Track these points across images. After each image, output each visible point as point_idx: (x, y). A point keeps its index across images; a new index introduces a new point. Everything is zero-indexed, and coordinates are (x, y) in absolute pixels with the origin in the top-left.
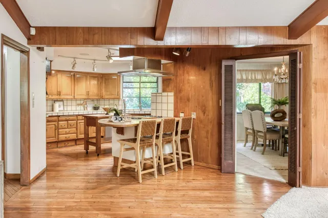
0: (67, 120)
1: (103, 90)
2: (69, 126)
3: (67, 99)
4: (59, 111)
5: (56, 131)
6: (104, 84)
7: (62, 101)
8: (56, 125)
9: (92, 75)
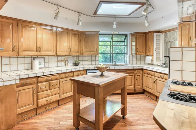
0: (48, 81)
1: (83, 47)
2: (50, 87)
3: (48, 56)
4: (40, 68)
5: (35, 95)
6: (84, 42)
7: (43, 57)
8: (35, 88)
9: (74, 32)
